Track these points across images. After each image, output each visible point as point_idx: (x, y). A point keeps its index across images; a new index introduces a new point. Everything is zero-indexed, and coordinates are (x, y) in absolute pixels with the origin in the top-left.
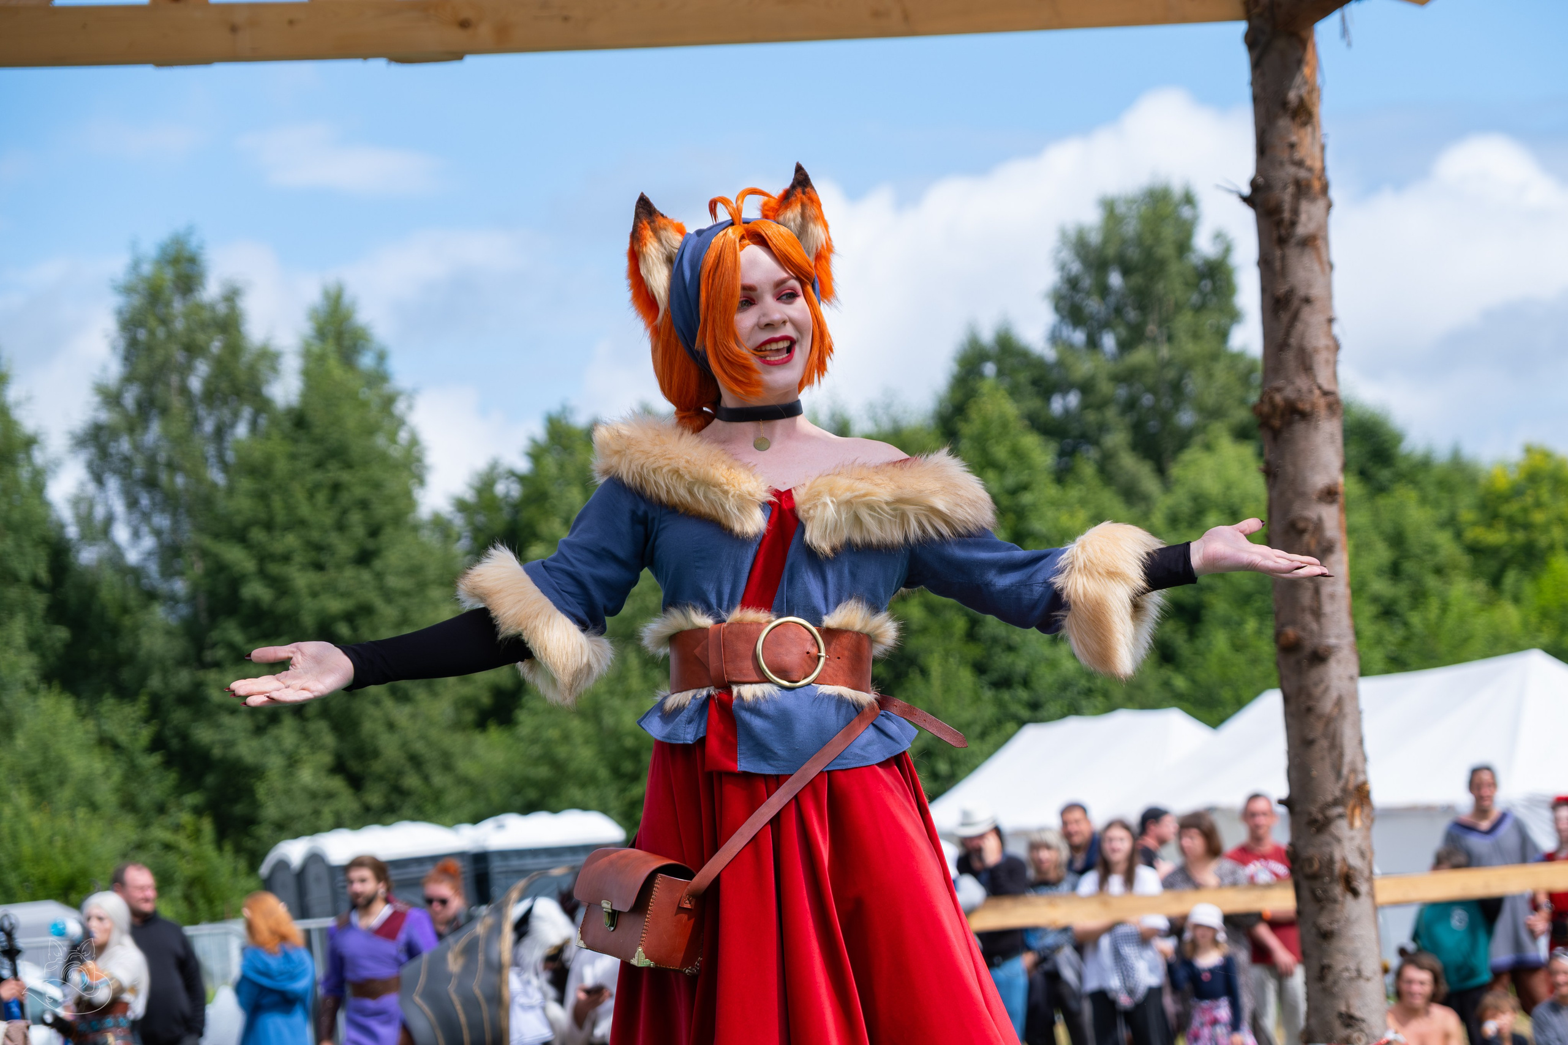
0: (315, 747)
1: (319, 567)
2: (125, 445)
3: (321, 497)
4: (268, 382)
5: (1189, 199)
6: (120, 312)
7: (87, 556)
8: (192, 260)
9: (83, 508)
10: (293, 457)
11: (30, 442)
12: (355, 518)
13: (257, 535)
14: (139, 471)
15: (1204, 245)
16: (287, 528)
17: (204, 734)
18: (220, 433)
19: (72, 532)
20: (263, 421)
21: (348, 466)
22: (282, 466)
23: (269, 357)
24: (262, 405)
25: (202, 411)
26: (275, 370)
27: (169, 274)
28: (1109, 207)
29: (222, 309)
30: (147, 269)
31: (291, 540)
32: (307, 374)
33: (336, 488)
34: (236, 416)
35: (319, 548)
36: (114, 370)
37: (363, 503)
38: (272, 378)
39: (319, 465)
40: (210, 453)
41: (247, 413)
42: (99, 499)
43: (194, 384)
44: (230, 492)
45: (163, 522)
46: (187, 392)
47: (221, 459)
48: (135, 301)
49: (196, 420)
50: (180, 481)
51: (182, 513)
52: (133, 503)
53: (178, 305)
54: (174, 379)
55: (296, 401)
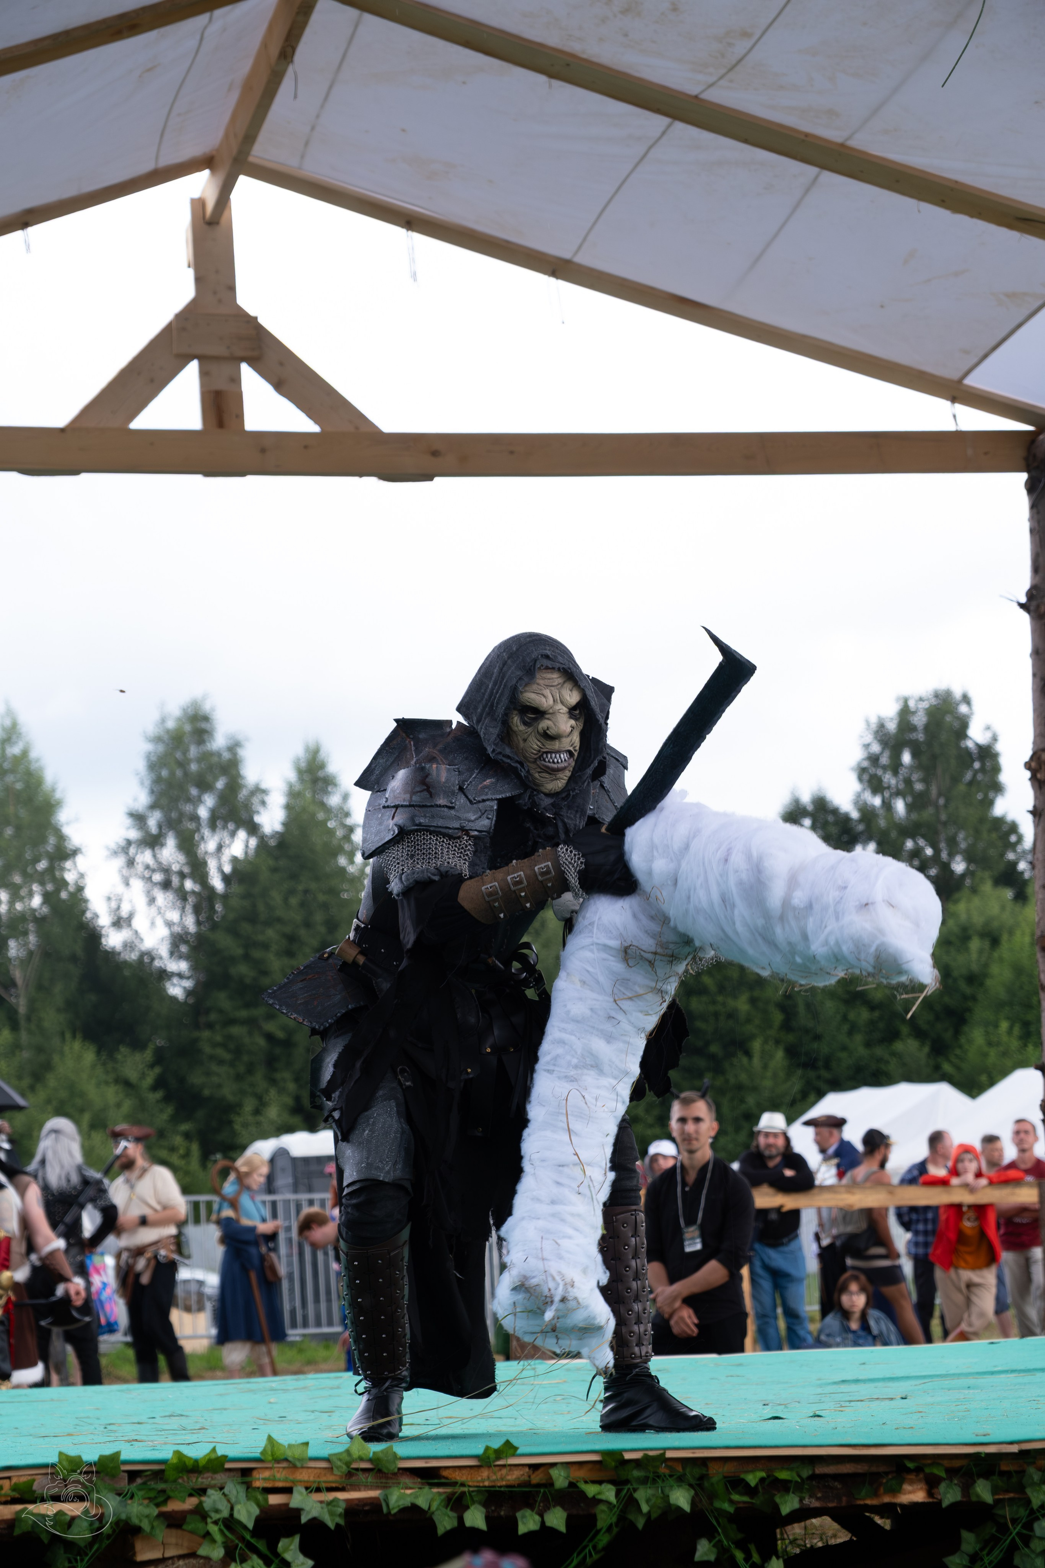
0: (281, 1091)
1: (290, 954)
2: (147, 857)
3: (294, 901)
4: (258, 812)
5: (966, 699)
6: (148, 756)
7: (114, 940)
8: (206, 718)
9: (114, 905)
10: (274, 870)
11: (75, 852)
12: (319, 917)
13: (246, 928)
14: (158, 877)
15: (977, 734)
16: (268, 923)
17: (196, 1079)
18: (220, 848)
19: (104, 920)
20: (253, 842)
21: (316, 878)
22: (265, 876)
23: (260, 792)
24: (253, 829)
25: (206, 832)
26: (263, 803)
27: (188, 728)
28: (906, 701)
29: (226, 755)
30: (171, 724)
31: (271, 933)
32: (288, 807)
33: (306, 892)
34: (233, 834)
35: (292, 939)
36: (141, 798)
37: (325, 906)
38: (261, 809)
39: (294, 877)
40: (212, 865)
41: (242, 834)
42: (126, 898)
43: (203, 813)
44: (225, 897)
45: (174, 916)
46: (195, 818)
47: (220, 870)
48: (161, 748)
49: (203, 838)
50: (189, 885)
51: (189, 909)
52: (152, 901)
53: (193, 751)
54: (188, 808)
55: (278, 827)
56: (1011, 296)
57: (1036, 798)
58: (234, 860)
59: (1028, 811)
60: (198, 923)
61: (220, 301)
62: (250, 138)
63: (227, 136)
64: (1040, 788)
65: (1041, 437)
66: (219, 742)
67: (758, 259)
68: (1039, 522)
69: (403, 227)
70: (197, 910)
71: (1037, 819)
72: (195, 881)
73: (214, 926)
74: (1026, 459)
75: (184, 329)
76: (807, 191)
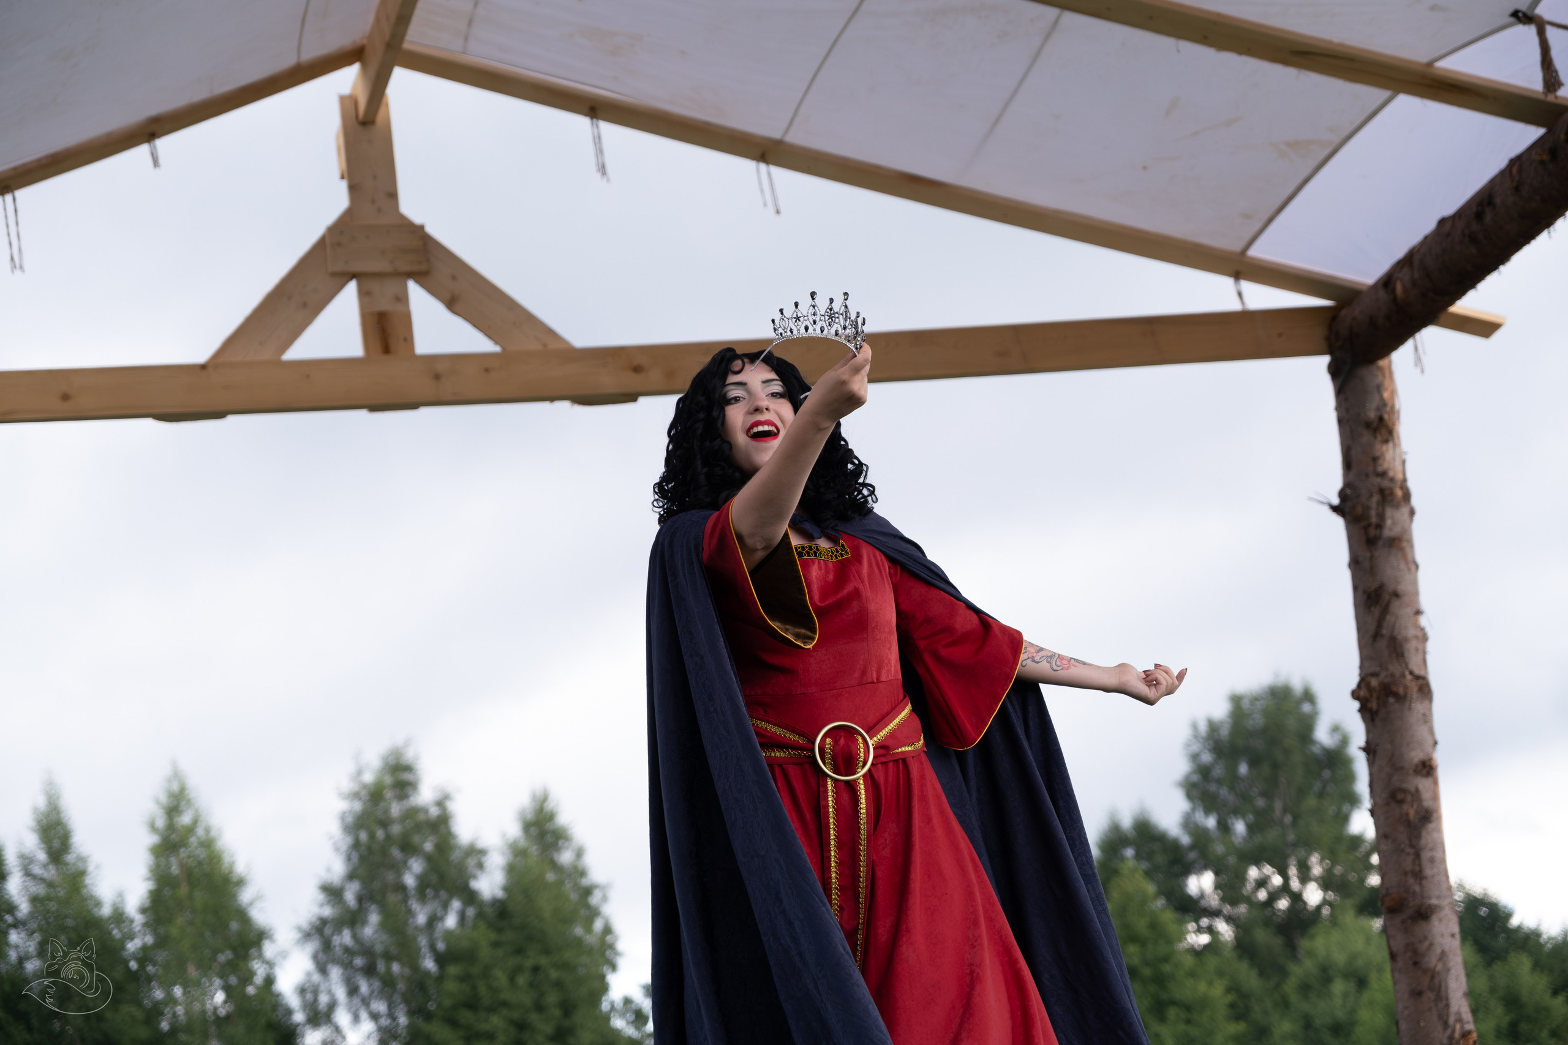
2: (346, 938)
3: (521, 980)
4: (475, 877)
5: (1308, 695)
6: (343, 818)
8: (408, 768)
9: (309, 995)
10: (496, 945)
11: (261, 935)
12: (552, 998)
13: (466, 1016)
14: (359, 962)
15: (1324, 737)
16: (491, 1009)
18: (433, 924)
19: (299, 1017)
20: (471, 912)
21: (547, 951)
22: (485, 953)
23: (476, 853)
24: (470, 897)
25: (414, 904)
26: (480, 866)
27: (388, 780)
28: (1238, 699)
29: (434, 812)
30: (368, 778)
31: (496, 1021)
32: (509, 869)
33: (536, 969)
34: (445, 906)
35: (521, 1027)
36: (336, 867)
37: (559, 984)
38: (478, 873)
39: (519, 951)
40: (423, 941)
41: (456, 904)
42: (323, 987)
43: (409, 880)
44: (440, 978)
45: (380, 1007)
46: (402, 888)
47: (432, 947)
48: (358, 806)
49: (410, 913)
50: (396, 968)
51: (397, 998)
52: (353, 991)
53: (396, 810)
54: (390, 877)
55: (500, 894)
56: (1294, 145)
57: (1368, 731)
58: (448, 934)
59: (1360, 748)
60: (411, 1013)
61: (379, 210)
62: (403, 19)
63: (378, 20)
64: (1373, 720)
65: (1344, 312)
66: (425, 795)
67: (997, 121)
68: (1347, 410)
69: (586, 115)
70: (406, 1000)
71: (1371, 756)
72: (403, 964)
73: (429, 1017)
74: (1328, 339)
75: (339, 244)
76: (1047, 37)
